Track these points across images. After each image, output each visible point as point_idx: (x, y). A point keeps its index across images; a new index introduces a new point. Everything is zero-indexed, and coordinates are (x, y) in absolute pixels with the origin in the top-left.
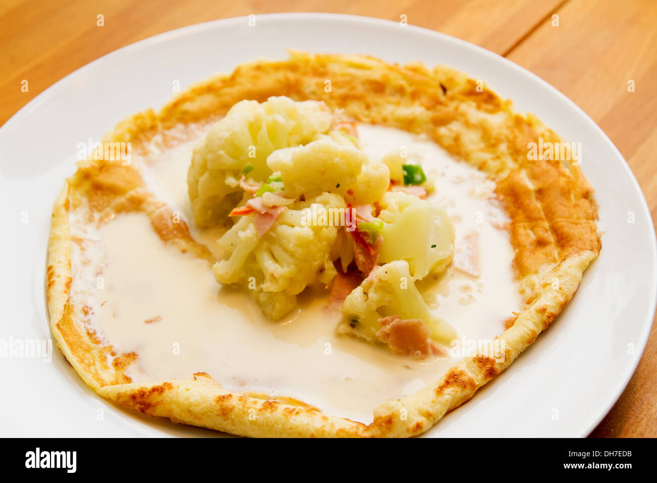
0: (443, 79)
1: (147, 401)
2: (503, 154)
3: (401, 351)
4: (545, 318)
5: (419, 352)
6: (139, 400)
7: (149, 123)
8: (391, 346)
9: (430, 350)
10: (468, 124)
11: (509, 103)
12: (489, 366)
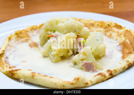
0: (109, 23)
1: (13, 73)
2: (122, 37)
3: (87, 70)
4: (128, 63)
5: (92, 71)
6: (11, 72)
7: (35, 28)
8: (84, 69)
9: (95, 70)
10: (114, 32)
11: (125, 27)
12: (110, 72)
